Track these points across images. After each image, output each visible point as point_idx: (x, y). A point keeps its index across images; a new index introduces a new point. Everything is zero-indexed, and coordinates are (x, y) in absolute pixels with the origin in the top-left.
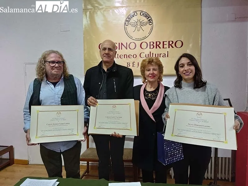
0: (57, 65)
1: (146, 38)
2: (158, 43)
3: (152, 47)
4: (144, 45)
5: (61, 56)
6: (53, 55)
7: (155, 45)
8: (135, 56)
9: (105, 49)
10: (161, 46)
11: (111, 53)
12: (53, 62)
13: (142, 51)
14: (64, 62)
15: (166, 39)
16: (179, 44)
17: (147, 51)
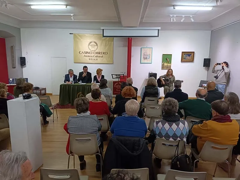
2: (100, 53)
4: (95, 53)
7: (98, 53)
8: (92, 56)
15: (102, 51)
16: (106, 53)
17: (96, 55)
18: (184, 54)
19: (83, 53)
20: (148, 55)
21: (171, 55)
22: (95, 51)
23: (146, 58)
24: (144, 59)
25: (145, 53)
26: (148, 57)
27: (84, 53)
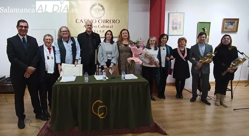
0: (65, 32)
1: (101, 17)
2: (108, 21)
3: (104, 22)
4: (100, 21)
5: (67, 28)
6: (64, 28)
7: (106, 21)
8: (95, 27)
9: (88, 25)
10: (109, 22)
11: (91, 27)
12: (64, 31)
13: (99, 24)
14: (68, 31)
15: (112, 19)
16: (118, 21)
17: (102, 24)
18: (226, 22)
19: (81, 22)
20: (179, 23)
21: (210, 23)
22: (101, 19)
23: (176, 28)
24: (173, 29)
25: (175, 21)
26: (178, 27)
27: (84, 22)
